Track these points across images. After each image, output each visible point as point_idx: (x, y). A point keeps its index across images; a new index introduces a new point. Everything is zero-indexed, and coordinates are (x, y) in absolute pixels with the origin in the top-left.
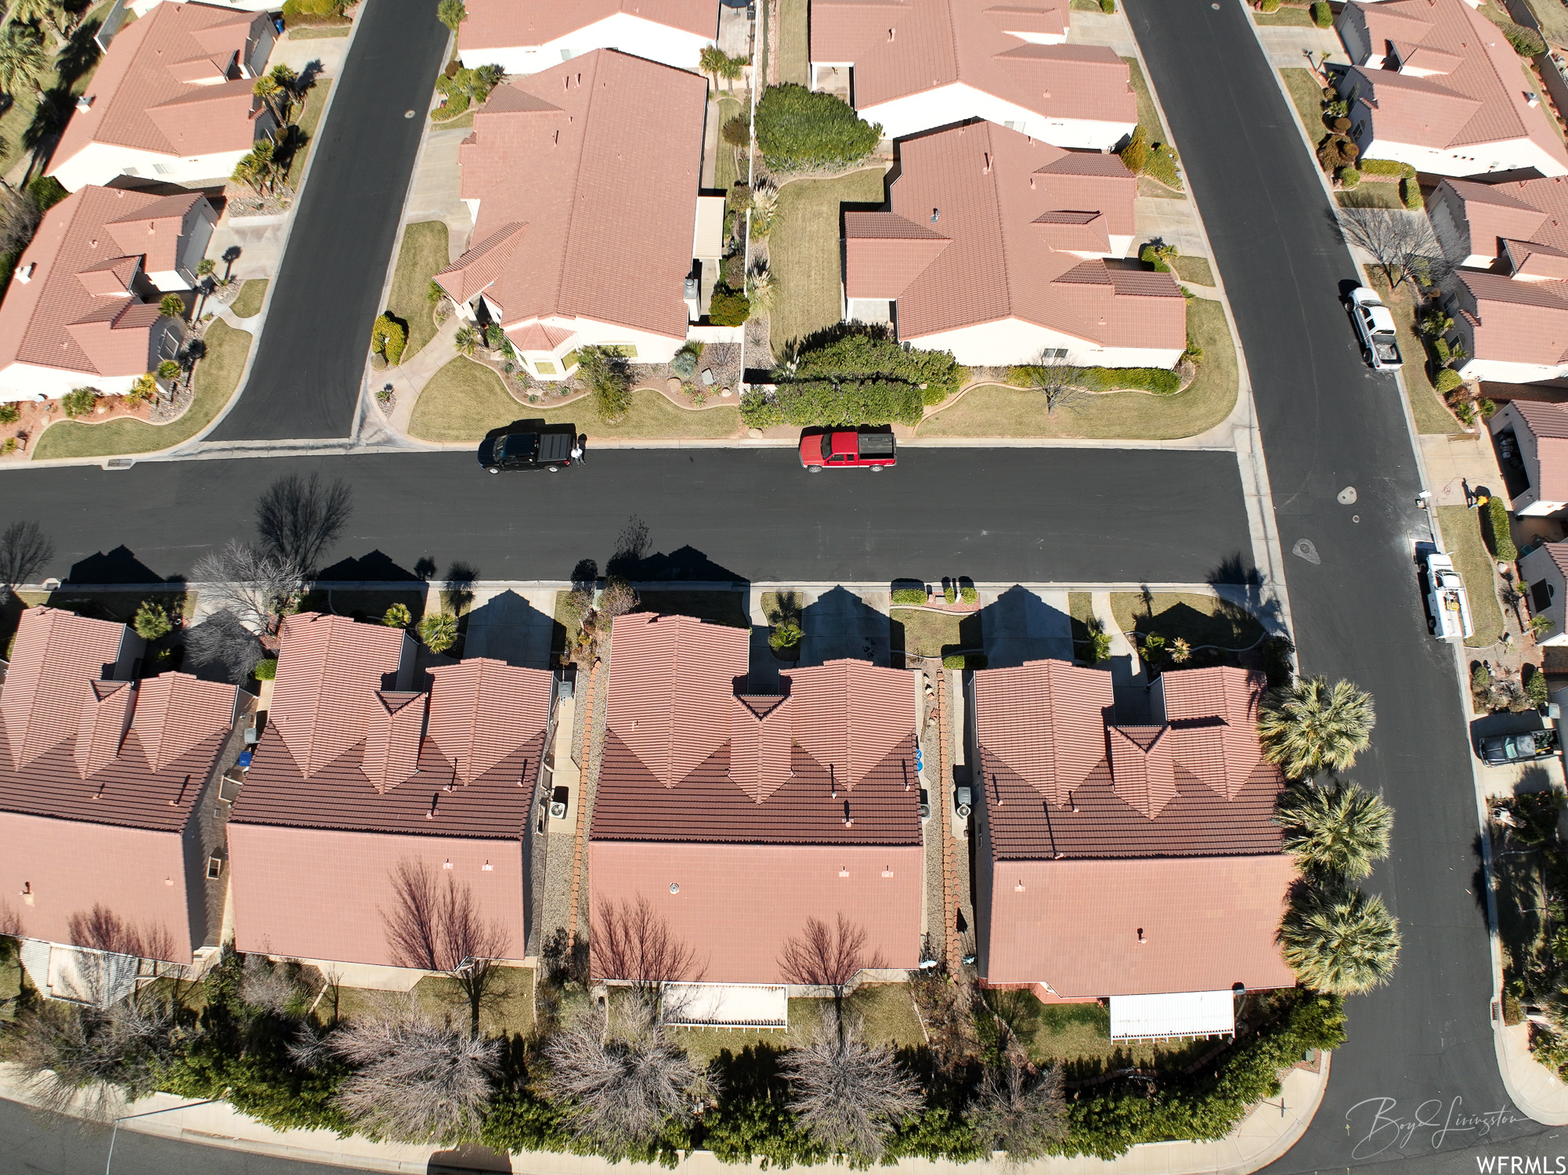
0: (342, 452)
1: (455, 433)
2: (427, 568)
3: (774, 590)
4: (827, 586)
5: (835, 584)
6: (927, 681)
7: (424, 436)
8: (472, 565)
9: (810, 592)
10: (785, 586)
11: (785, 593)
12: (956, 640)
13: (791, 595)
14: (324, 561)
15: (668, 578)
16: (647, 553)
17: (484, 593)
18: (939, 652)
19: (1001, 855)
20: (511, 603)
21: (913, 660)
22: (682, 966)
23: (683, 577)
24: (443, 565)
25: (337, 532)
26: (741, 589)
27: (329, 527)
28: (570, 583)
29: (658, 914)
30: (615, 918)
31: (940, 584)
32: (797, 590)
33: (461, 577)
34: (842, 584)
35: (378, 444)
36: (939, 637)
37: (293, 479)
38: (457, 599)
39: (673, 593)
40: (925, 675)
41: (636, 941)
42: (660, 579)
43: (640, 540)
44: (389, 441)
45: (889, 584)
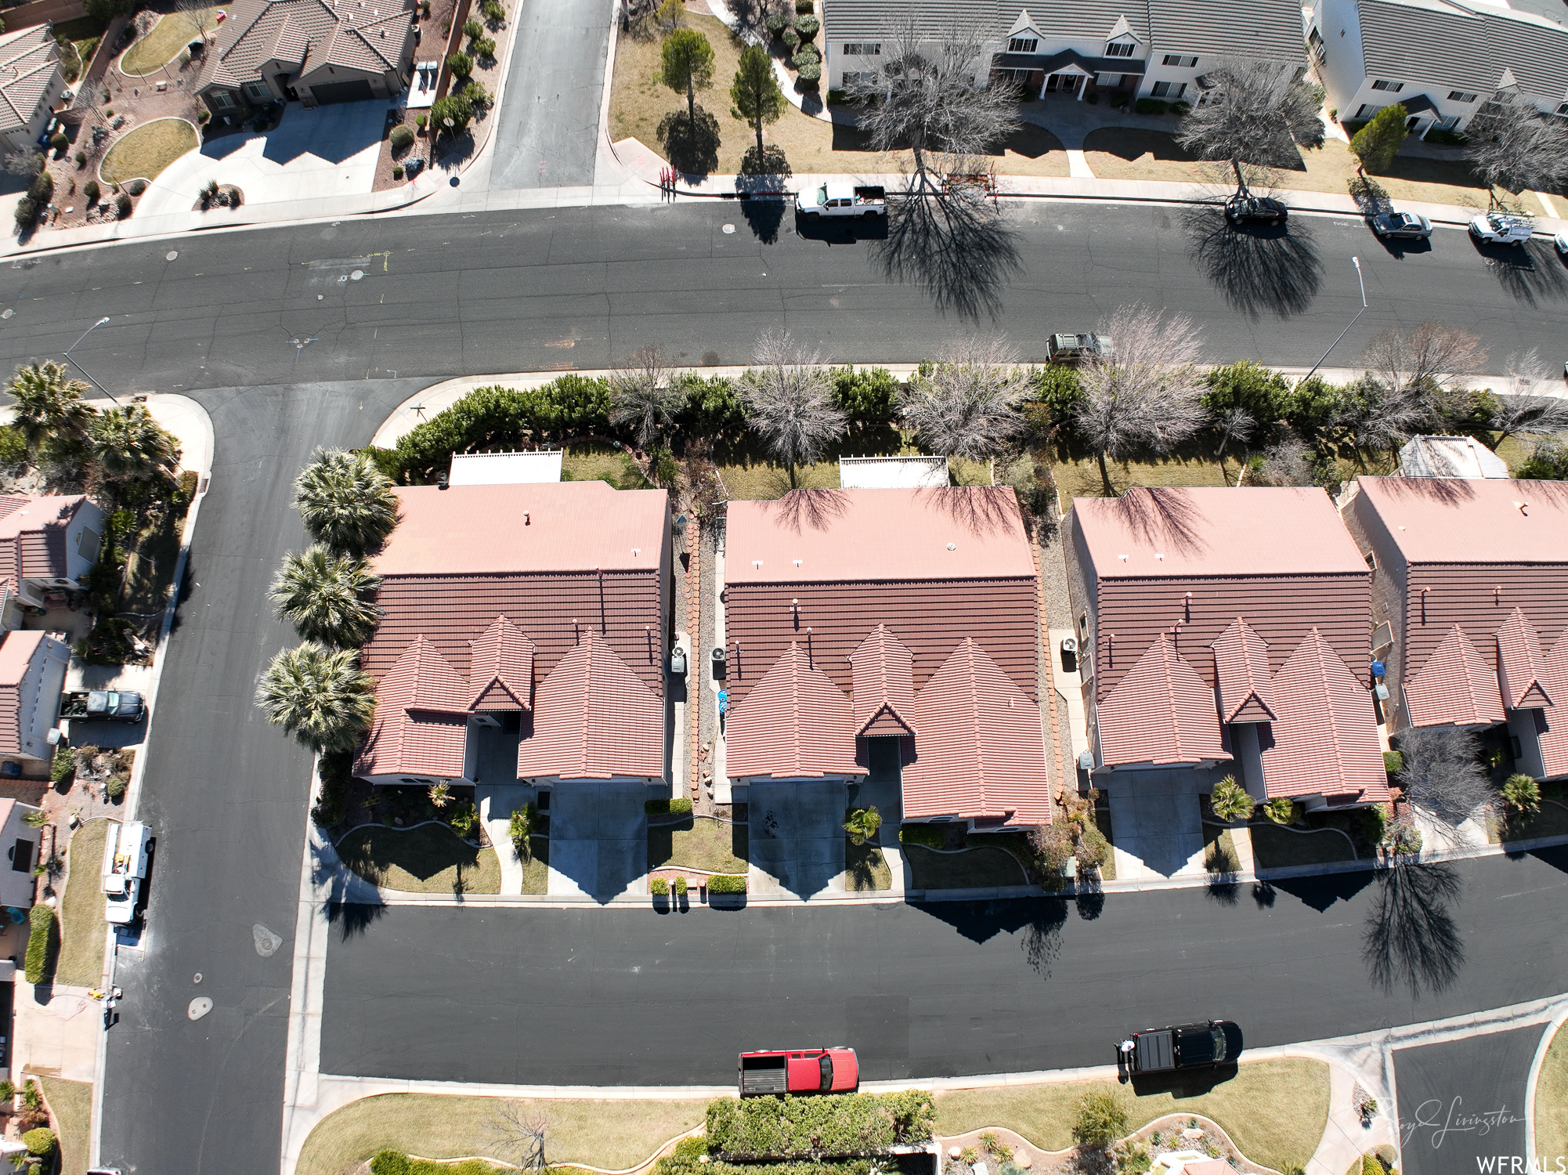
0: (1397, 1031)
1: (1276, 1070)
2: (1263, 896)
3: (878, 893)
4: (819, 899)
5: (809, 903)
6: (710, 790)
7: (1309, 1063)
8: (1215, 904)
9: (837, 891)
10: (866, 898)
11: (866, 892)
12: (678, 836)
13: (858, 886)
14: (1372, 894)
15: (997, 902)
16: (1025, 932)
17: (1194, 872)
18: (696, 822)
19: (652, 576)
20: (1165, 860)
21: (724, 813)
22: (935, 497)
23: (981, 905)
24: (1246, 902)
25: (1371, 929)
26: (914, 893)
27: (1381, 933)
28: (1105, 890)
29: (963, 528)
30: (1000, 524)
31: (691, 905)
32: (853, 894)
33: (1223, 889)
34: (802, 903)
35: (1358, 1047)
36: (695, 840)
37: (1437, 988)
38: (1220, 862)
39: (990, 885)
40: (711, 797)
41: (978, 511)
42: (1007, 900)
43: (1036, 947)
44: (1348, 1052)
45: (749, 904)
